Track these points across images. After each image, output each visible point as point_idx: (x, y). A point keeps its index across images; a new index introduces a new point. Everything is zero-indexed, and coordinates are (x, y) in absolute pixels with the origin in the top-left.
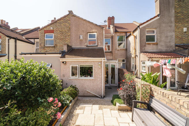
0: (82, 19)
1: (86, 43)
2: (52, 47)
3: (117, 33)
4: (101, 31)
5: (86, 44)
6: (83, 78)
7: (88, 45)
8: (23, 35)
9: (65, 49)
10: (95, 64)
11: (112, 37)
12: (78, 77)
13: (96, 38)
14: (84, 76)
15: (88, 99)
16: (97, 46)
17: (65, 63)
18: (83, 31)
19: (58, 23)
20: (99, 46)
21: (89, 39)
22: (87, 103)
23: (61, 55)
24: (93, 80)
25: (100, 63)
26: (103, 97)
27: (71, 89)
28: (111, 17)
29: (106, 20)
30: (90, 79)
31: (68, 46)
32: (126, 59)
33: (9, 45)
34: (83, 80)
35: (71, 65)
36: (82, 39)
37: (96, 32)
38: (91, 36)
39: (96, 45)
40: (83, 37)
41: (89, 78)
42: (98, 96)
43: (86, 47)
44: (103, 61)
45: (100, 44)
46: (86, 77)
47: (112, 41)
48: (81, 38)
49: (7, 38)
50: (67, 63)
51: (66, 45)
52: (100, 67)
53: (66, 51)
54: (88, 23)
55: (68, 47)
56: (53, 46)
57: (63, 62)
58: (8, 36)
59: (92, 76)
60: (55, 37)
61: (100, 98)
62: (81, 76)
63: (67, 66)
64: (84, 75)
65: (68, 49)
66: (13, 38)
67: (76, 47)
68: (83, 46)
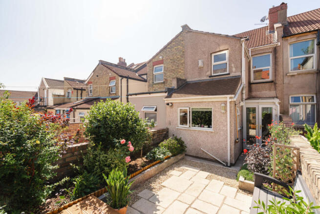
0: (202, 33)
1: (208, 71)
2: (162, 83)
3: (289, 38)
4: (236, 46)
5: (209, 73)
6: (197, 128)
7: (213, 75)
8: (136, 71)
9: (174, 84)
10: (215, 106)
11: (275, 50)
12: (188, 126)
13: (227, 61)
14: (198, 126)
15: (199, 161)
16: (229, 74)
17: (170, 105)
18: (204, 53)
19: (169, 48)
20: (232, 75)
21: (213, 63)
22: (194, 167)
23: (167, 93)
24: (212, 132)
25: (223, 105)
26: (229, 165)
27: (173, 141)
28: (277, 7)
29: (265, 17)
30: (207, 132)
31: (179, 80)
32: (316, 94)
33: (121, 86)
34: (197, 132)
35: (179, 108)
36: (202, 66)
37: (228, 49)
38: (217, 58)
39: (228, 72)
40: (203, 63)
41: (205, 129)
42: (221, 162)
43: (208, 78)
44: (229, 100)
45: (234, 69)
46: (201, 128)
47: (275, 58)
48: (200, 64)
49: (120, 78)
50: (174, 105)
51: (176, 79)
52: (223, 111)
53: (176, 87)
54: (212, 38)
55: (178, 82)
56: (162, 81)
57: (168, 104)
58: (121, 76)
59: (210, 126)
60: (165, 70)
61: (224, 165)
62: (193, 125)
63: (173, 109)
64: (198, 124)
65: (178, 85)
66: (126, 77)
67: (193, 80)
68: (205, 78)
